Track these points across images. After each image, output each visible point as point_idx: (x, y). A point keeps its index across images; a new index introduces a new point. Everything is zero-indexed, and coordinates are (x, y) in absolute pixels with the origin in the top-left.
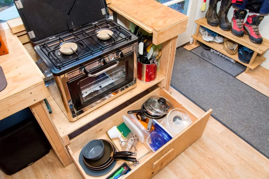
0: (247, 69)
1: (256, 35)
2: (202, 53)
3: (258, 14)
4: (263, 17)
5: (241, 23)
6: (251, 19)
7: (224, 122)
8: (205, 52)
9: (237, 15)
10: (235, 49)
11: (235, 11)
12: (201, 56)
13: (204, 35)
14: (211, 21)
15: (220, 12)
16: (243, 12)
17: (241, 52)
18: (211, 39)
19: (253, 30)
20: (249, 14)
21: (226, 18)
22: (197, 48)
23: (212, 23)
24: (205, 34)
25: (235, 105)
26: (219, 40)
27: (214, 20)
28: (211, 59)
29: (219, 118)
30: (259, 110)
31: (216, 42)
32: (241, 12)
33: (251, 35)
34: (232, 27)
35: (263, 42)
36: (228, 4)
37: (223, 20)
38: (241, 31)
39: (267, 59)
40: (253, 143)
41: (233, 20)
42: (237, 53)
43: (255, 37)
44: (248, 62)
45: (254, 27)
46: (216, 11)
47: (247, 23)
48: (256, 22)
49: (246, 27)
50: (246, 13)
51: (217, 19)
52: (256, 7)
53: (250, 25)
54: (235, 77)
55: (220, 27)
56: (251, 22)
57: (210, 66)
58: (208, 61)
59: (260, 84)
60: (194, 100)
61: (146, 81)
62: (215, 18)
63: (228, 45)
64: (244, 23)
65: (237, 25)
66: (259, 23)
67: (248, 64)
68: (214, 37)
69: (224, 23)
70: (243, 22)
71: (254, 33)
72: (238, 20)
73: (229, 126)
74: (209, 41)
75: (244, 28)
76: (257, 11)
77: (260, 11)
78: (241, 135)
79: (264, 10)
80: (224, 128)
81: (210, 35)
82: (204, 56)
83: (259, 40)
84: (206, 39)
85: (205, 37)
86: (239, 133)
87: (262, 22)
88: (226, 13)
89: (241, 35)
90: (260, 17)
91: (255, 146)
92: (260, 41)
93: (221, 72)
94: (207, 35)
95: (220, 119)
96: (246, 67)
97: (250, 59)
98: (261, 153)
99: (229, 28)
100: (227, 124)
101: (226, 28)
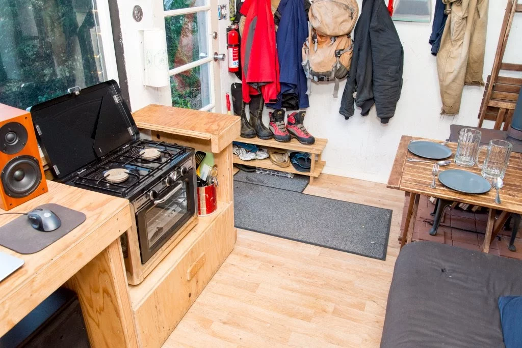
0: (311, 179)
1: (306, 135)
2: (247, 178)
3: (298, 111)
4: (305, 112)
5: (283, 126)
6: (293, 118)
7: (316, 242)
8: (251, 175)
9: (275, 118)
10: (286, 160)
11: (270, 113)
12: (248, 181)
13: (241, 154)
14: (246, 133)
15: (252, 119)
16: (281, 112)
17: (295, 162)
18: (252, 156)
19: (299, 130)
20: (288, 113)
21: (262, 125)
22: (238, 174)
23: (248, 135)
24: (241, 152)
25: (318, 221)
26: (264, 155)
27: (249, 131)
28: (262, 182)
29: (308, 240)
30: (347, 217)
31: (259, 159)
32: (279, 113)
33: (299, 136)
34: (274, 133)
35: (315, 142)
36: (259, 107)
37: (260, 128)
38: (287, 135)
39: (327, 163)
40: (357, 251)
41: (273, 125)
42: (291, 165)
43: (305, 137)
44: (309, 169)
45: (299, 126)
46: (246, 118)
47: (290, 123)
48: (299, 119)
49: (291, 129)
50: (284, 112)
51: (252, 128)
52: (293, 102)
53: (294, 125)
54: (302, 193)
55: (259, 137)
56: (294, 121)
57: (265, 189)
58: (260, 184)
59: (332, 191)
60: (268, 231)
61: (207, 213)
62: (249, 128)
63: (277, 158)
64: (286, 125)
65: (279, 129)
66: (303, 120)
67: (310, 172)
68: (256, 153)
69: (262, 131)
70: (284, 124)
71: (302, 133)
72: (278, 123)
73: (323, 244)
74: (250, 159)
75: (289, 131)
76: (296, 107)
77: (300, 106)
78: (342, 248)
79: (302, 104)
80: (320, 248)
81: (249, 152)
82: (252, 181)
83: (311, 139)
84: (245, 157)
85: (244, 156)
86: (338, 248)
87: (305, 119)
88: (260, 118)
89: (288, 140)
90: (301, 113)
91: (362, 253)
92: (311, 141)
93: (283, 193)
94: (245, 153)
95: (311, 241)
96: (309, 177)
97: (310, 166)
98: (371, 257)
99: (271, 136)
100: (321, 243)
101: (268, 136)
